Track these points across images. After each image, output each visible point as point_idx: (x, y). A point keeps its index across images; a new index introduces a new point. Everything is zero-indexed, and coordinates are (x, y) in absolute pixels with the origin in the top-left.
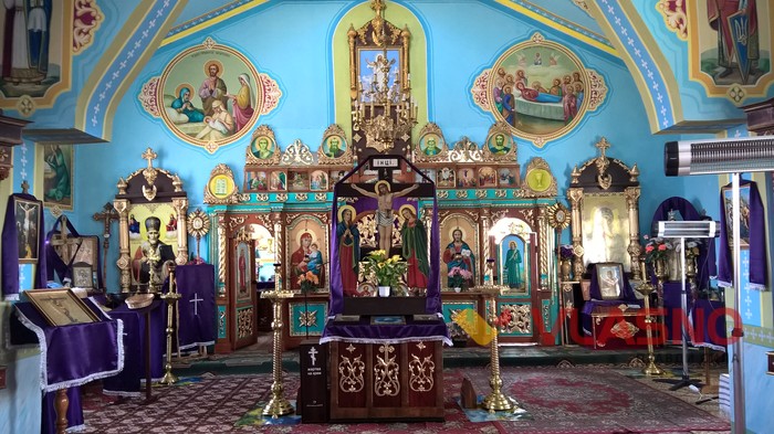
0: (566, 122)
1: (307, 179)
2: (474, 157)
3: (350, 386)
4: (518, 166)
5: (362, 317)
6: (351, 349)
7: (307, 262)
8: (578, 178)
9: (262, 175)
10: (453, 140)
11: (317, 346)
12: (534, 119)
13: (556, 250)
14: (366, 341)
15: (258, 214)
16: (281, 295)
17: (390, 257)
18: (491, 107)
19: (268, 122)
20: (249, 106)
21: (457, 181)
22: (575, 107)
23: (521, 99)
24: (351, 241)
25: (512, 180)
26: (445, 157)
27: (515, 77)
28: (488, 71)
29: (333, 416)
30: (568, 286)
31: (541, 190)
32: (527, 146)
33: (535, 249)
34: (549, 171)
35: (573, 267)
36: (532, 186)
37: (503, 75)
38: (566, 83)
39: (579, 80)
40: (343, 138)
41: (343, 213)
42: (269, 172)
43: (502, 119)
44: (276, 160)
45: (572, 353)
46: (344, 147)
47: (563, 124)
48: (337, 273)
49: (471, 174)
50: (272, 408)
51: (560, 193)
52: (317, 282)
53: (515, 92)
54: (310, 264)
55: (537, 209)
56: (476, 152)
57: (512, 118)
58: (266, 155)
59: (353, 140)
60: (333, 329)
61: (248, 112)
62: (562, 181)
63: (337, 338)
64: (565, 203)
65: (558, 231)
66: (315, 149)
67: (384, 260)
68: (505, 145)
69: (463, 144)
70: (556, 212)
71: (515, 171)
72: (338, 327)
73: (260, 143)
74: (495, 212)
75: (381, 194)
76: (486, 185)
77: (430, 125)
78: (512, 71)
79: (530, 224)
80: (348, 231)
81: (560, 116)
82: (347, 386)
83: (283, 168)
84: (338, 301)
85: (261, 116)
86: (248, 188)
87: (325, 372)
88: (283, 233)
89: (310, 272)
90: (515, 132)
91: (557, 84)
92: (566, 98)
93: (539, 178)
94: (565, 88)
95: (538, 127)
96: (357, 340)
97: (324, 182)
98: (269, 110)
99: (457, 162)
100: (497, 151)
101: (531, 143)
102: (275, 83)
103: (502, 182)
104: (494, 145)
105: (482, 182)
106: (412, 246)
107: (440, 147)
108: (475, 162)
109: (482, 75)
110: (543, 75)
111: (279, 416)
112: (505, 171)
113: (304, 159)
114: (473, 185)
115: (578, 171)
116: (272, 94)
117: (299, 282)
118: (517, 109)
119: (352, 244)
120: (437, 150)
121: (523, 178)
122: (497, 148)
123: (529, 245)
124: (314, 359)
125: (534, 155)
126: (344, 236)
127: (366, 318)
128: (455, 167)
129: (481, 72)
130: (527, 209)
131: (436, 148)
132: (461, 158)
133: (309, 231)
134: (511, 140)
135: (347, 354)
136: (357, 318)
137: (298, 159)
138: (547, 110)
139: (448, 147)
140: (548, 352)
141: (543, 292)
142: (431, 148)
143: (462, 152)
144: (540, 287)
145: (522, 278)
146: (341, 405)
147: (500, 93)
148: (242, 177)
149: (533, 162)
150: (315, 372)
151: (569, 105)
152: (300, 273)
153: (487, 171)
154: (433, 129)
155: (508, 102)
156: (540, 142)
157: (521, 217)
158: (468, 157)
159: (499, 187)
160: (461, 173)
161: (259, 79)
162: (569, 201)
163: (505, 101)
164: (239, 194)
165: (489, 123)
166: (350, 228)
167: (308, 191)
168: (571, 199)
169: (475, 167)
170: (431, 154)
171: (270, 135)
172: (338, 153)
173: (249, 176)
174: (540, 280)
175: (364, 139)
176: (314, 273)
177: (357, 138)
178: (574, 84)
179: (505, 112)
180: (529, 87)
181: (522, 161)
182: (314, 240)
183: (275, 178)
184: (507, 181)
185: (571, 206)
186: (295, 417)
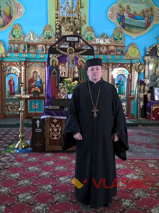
0: (145, 28)
1: (36, 48)
2: (107, 42)
3: (54, 137)
4: (125, 46)
5: (60, 107)
6: (55, 121)
7: (36, 83)
8: (149, 52)
9: (16, 45)
10: (99, 34)
11: (40, 119)
12: (133, 26)
13: (138, 81)
14: (62, 118)
15: (14, 62)
16: (24, 96)
17: (73, 81)
18: (115, 21)
19: (19, 22)
20: (10, 15)
21: (100, 52)
22: (150, 22)
23: (128, 18)
24: (56, 74)
25: (122, 52)
26: (95, 41)
27: (126, 8)
28: (114, 5)
29: (46, 149)
30: (142, 95)
31: (134, 56)
32: (129, 37)
33: (130, 81)
34: (138, 49)
35: (144, 88)
36: (130, 54)
37: (121, 7)
38: (147, 12)
39: (152, 11)
40: (52, 31)
41: (52, 61)
42: (19, 44)
43: (120, 26)
44: (22, 39)
45: (143, 122)
46: (52, 35)
47: (144, 29)
48: (49, 88)
49: (105, 49)
50: (19, 145)
51: (141, 58)
52: (39, 91)
53: (126, 15)
54: (36, 84)
55: (131, 64)
56: (108, 40)
57: (124, 26)
58: (18, 37)
59: (56, 32)
60: (47, 112)
61: (10, 17)
62: (142, 53)
63: (49, 116)
64: (143, 62)
65: (139, 73)
66: (39, 35)
67: (70, 83)
68: (120, 37)
69: (103, 36)
70: (139, 66)
71: (123, 48)
72: (50, 111)
73: (15, 31)
74: (115, 65)
75: (70, 53)
76: (111, 54)
77: (89, 27)
78: (125, 5)
79: (128, 70)
80: (54, 69)
81: (144, 26)
82: (53, 137)
83: (25, 43)
84: (49, 100)
85: (16, 19)
86: (10, 51)
87: (43, 130)
88: (25, 70)
89: (37, 87)
90: (125, 32)
91: (143, 12)
92: (146, 18)
93: (133, 51)
94: (146, 14)
95: (134, 30)
96: (58, 117)
97: (43, 50)
98: (19, 17)
99: (99, 43)
100: (117, 39)
101: (131, 37)
102: (22, 5)
103: (118, 53)
104: (115, 37)
105: (110, 52)
106: (83, 77)
107: (93, 37)
108: (107, 44)
109: (112, 6)
110: (138, 8)
111: (22, 148)
112: (120, 48)
113: (35, 39)
114: (106, 54)
115: (149, 49)
116: (21, 10)
117: (32, 91)
118: (126, 22)
119: (56, 75)
120: (92, 38)
121: (127, 51)
122: (117, 38)
123: (127, 79)
124: (38, 125)
125: (132, 42)
126: (53, 71)
127: (62, 108)
128: (99, 46)
129: (112, 5)
130: (128, 64)
131: (91, 37)
132: (102, 42)
133: (37, 70)
134: (123, 35)
135: (54, 123)
136: (58, 107)
137: (32, 39)
138: (138, 23)
139: (97, 37)
140: (133, 121)
141: (132, 98)
142: (89, 37)
143: (102, 39)
144: (131, 95)
145: (124, 92)
146: (50, 145)
147: (119, 15)
148: (8, 46)
149: (131, 44)
150: (39, 130)
151: (147, 21)
152: (32, 87)
153: (112, 48)
154: (91, 29)
155: (122, 18)
156: (134, 36)
157: (125, 67)
158: (104, 41)
159: (117, 55)
160: (101, 48)
161: (15, 3)
162: (145, 61)
163: (121, 18)
164: (6, 53)
165: (114, 27)
166: (55, 68)
167: (36, 53)
168: (146, 61)
169: (107, 46)
170: (89, 39)
171: (20, 28)
172: (50, 37)
173: (11, 45)
174: (131, 93)
175: (61, 32)
176: (39, 88)
177: (58, 31)
178: (150, 13)
179: (121, 23)
180: (131, 12)
181: (126, 44)
182: (39, 74)
183: (22, 47)
184: (120, 52)
185: (145, 63)
186: (30, 149)
